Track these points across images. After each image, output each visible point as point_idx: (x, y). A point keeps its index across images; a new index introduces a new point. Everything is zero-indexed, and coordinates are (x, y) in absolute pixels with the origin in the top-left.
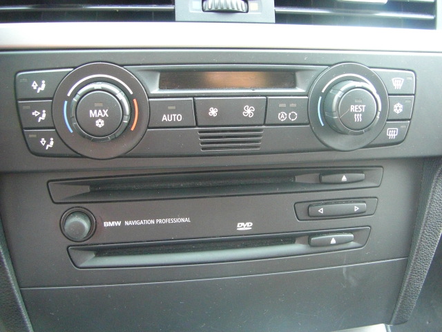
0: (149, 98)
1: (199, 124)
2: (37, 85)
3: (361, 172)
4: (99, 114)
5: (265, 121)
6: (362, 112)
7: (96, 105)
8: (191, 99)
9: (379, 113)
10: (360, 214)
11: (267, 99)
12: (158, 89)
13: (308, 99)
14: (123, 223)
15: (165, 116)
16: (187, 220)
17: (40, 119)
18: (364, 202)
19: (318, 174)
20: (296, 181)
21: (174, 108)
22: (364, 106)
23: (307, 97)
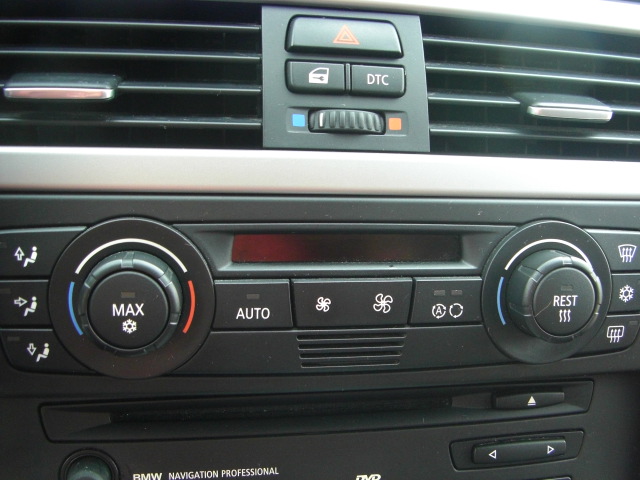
0: (215, 278)
1: (299, 324)
2: (22, 254)
3: (559, 389)
4: (128, 312)
5: (409, 319)
6: (571, 307)
7: (124, 295)
8: (286, 281)
9: (599, 306)
10: (556, 457)
11: (414, 281)
12: (230, 263)
13: (483, 281)
14: (165, 476)
15: (241, 310)
16: (273, 471)
17: (27, 310)
18: (563, 438)
19: (489, 394)
20: (453, 405)
21: (257, 296)
22: (575, 297)
23: (479, 279)
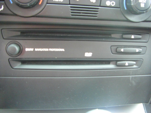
1: (71, 3)
5: (100, 4)
6: (144, 3)
10: (139, 53)
14: (34, 50)
19: (121, 34)
20: (112, 36)
